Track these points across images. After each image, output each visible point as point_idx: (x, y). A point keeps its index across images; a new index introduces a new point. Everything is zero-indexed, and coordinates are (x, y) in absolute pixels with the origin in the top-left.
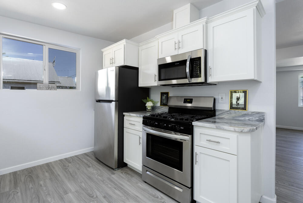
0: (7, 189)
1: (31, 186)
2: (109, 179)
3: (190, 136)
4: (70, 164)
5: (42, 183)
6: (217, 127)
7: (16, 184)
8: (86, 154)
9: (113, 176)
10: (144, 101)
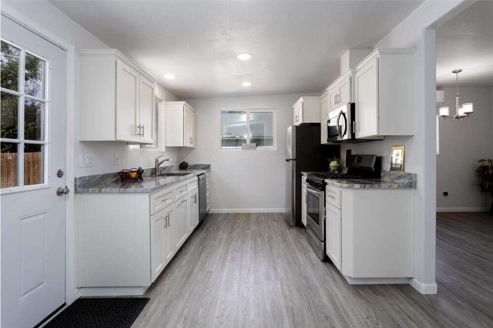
0: (220, 220)
1: (232, 221)
2: (282, 232)
3: (323, 192)
4: (263, 217)
5: (238, 222)
6: (333, 183)
7: (225, 219)
8: (281, 214)
9: (287, 231)
10: (328, 160)
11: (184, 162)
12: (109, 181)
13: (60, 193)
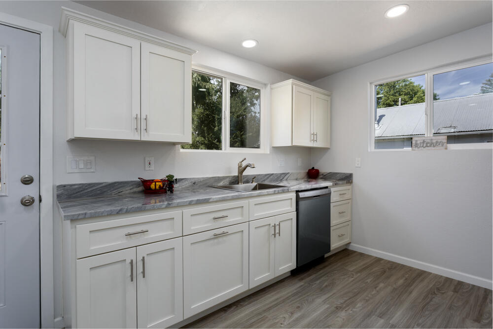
5: (381, 285)
11: (313, 168)
12: (127, 190)
13: (27, 203)
